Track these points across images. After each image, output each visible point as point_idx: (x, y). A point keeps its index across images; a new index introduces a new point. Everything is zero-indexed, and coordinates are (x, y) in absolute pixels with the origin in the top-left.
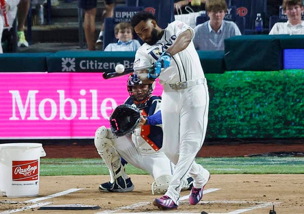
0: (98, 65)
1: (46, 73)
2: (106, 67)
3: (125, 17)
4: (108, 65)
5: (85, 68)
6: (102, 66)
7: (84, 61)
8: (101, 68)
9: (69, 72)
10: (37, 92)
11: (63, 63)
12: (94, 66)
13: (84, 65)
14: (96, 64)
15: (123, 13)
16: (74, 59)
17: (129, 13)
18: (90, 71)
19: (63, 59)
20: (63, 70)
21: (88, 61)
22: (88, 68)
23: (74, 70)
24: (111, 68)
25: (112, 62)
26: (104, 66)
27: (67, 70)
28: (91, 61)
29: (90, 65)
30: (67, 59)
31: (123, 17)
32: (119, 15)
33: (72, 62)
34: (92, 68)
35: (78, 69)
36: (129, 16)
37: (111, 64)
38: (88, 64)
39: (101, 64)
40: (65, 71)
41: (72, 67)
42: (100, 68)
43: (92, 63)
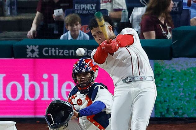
0: (59, 52)
1: (13, 58)
2: (66, 54)
3: (84, 9)
4: (68, 52)
5: (47, 55)
6: (63, 53)
7: (47, 48)
8: (62, 55)
9: (33, 58)
10: (4, 75)
11: (27, 50)
12: (55, 53)
13: (47, 52)
14: (57, 51)
15: (81, 5)
16: (37, 47)
17: (87, 6)
18: (52, 57)
19: (28, 46)
20: (28, 56)
21: (50, 48)
22: (50, 54)
23: (38, 56)
24: (70, 55)
25: (71, 50)
26: (65, 52)
27: (32, 57)
28: (53, 49)
29: (52, 52)
30: (31, 46)
31: (81, 9)
32: (77, 7)
33: (36, 49)
34: (54, 55)
35: (41, 56)
36: (87, 8)
37: (71, 51)
38: (50, 51)
39: (62, 51)
40: (30, 57)
41: (36, 54)
42: (60, 54)
43: (53, 50)
